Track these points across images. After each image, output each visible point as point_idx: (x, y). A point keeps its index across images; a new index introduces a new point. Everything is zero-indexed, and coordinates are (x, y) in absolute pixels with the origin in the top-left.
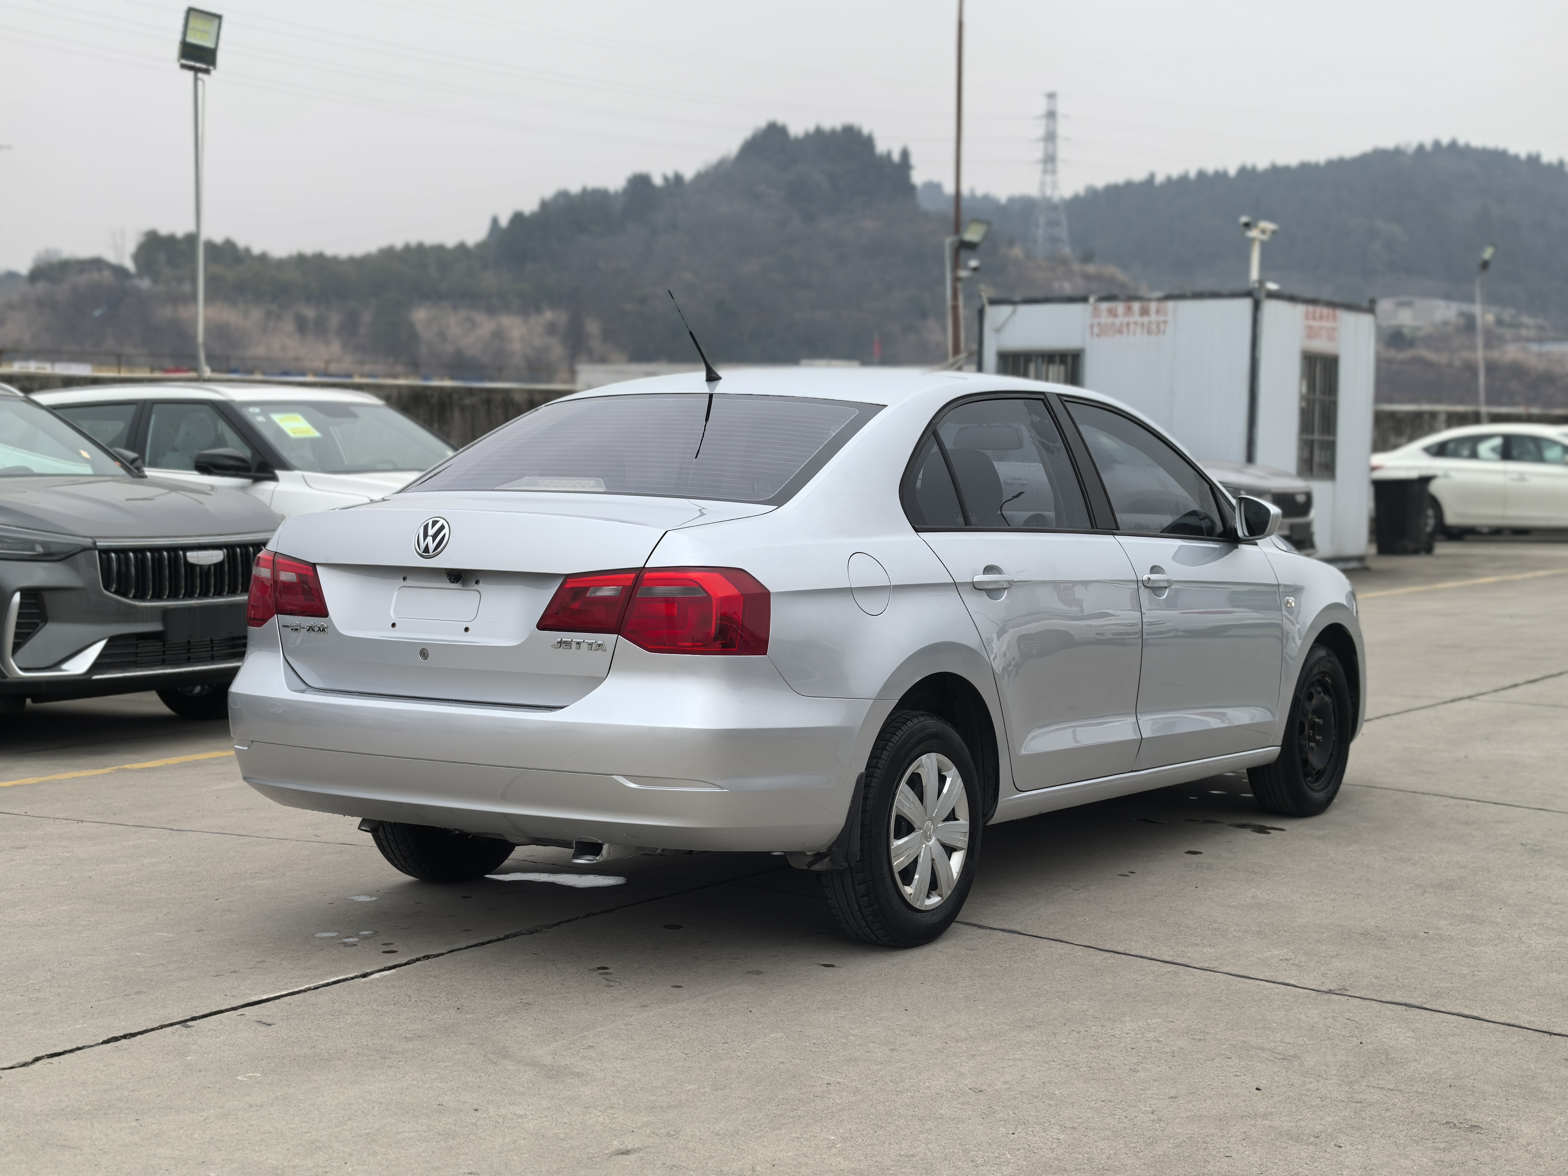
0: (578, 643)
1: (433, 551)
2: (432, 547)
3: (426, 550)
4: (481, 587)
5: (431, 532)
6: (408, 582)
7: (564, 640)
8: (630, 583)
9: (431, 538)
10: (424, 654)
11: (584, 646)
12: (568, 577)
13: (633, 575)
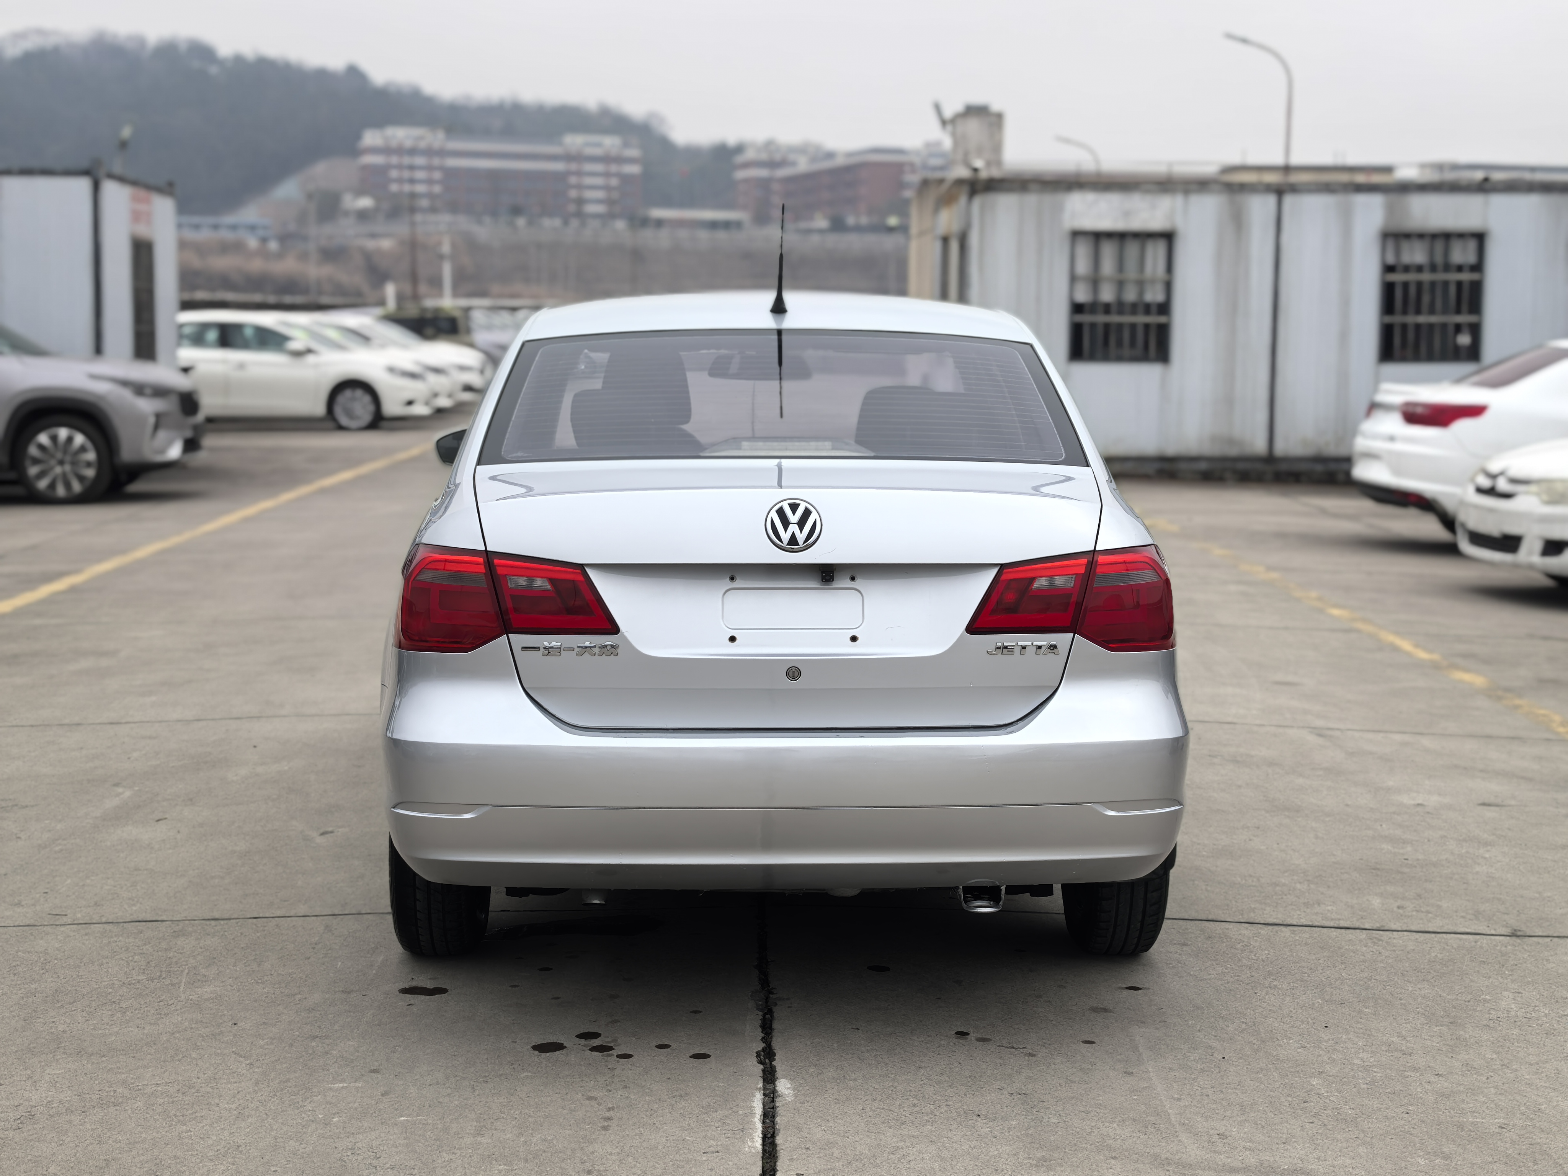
0: (1024, 648)
1: (804, 543)
2: (801, 537)
3: (793, 540)
4: (859, 584)
5: (794, 518)
6: (738, 583)
7: (1006, 644)
8: (1082, 570)
9: (796, 525)
10: (794, 673)
11: (1031, 650)
12: (1002, 567)
13: (1084, 561)
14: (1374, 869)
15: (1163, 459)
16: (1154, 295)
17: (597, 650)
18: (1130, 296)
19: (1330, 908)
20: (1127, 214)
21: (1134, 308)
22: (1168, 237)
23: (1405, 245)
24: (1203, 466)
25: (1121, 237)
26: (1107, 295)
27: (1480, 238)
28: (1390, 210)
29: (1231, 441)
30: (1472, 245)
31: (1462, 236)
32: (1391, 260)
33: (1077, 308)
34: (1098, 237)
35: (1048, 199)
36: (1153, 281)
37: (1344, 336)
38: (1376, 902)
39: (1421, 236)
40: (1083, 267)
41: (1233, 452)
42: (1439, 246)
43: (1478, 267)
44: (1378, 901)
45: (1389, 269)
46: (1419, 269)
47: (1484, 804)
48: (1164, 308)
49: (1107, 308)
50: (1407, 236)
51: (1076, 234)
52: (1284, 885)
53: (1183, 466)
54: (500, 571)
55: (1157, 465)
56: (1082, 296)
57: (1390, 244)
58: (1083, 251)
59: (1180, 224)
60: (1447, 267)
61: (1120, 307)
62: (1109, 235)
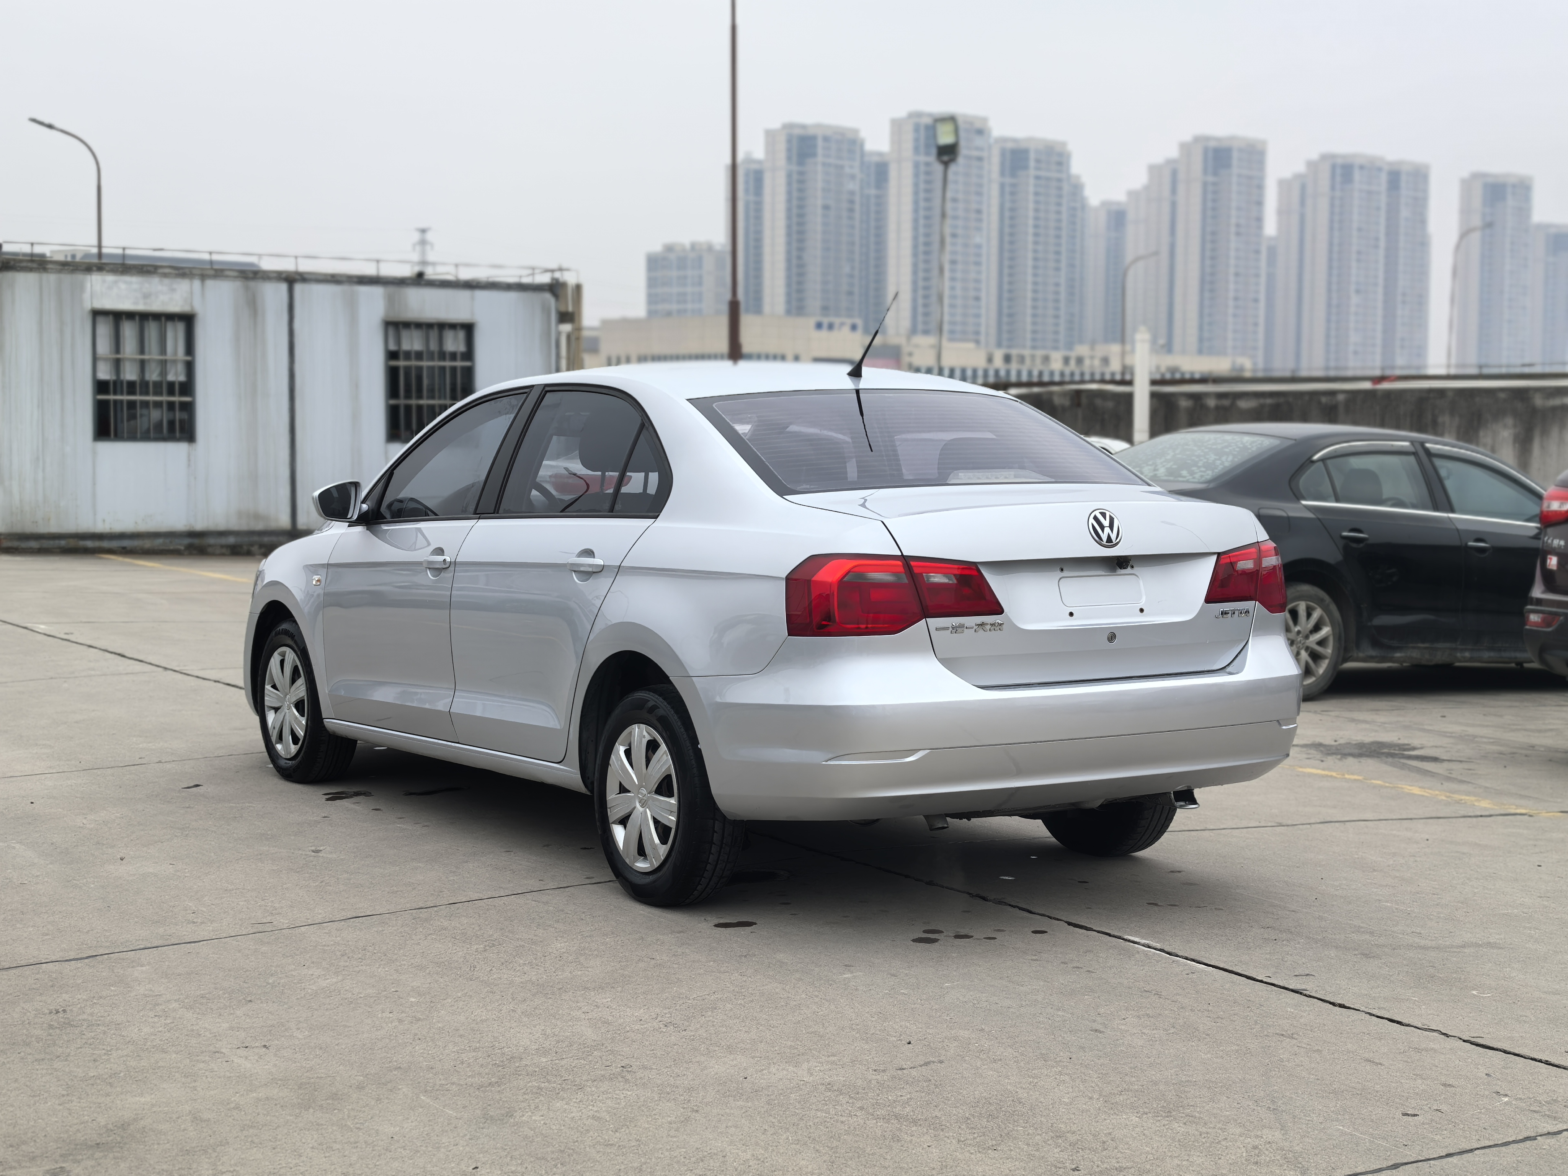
15: (192, 534)
16: (176, 375)
17: (988, 627)
18: (153, 376)
20: (146, 296)
21: (158, 387)
22: (188, 320)
23: (405, 334)
24: (231, 540)
25: (142, 318)
26: (130, 374)
27: (468, 329)
28: (390, 301)
29: (257, 516)
30: (461, 334)
31: (453, 326)
32: (392, 347)
33: (101, 387)
34: (118, 317)
35: (67, 278)
36: (175, 362)
37: (356, 417)
39: (419, 325)
40: (104, 347)
41: (260, 526)
42: (434, 334)
43: (469, 355)
45: (392, 355)
46: (419, 355)
48: (188, 387)
49: (131, 387)
50: (407, 325)
51: (97, 314)
53: (211, 541)
54: (916, 570)
55: (187, 541)
56: (105, 374)
57: (391, 332)
58: (104, 329)
59: (198, 307)
60: (442, 355)
61: (143, 386)
62: (130, 315)
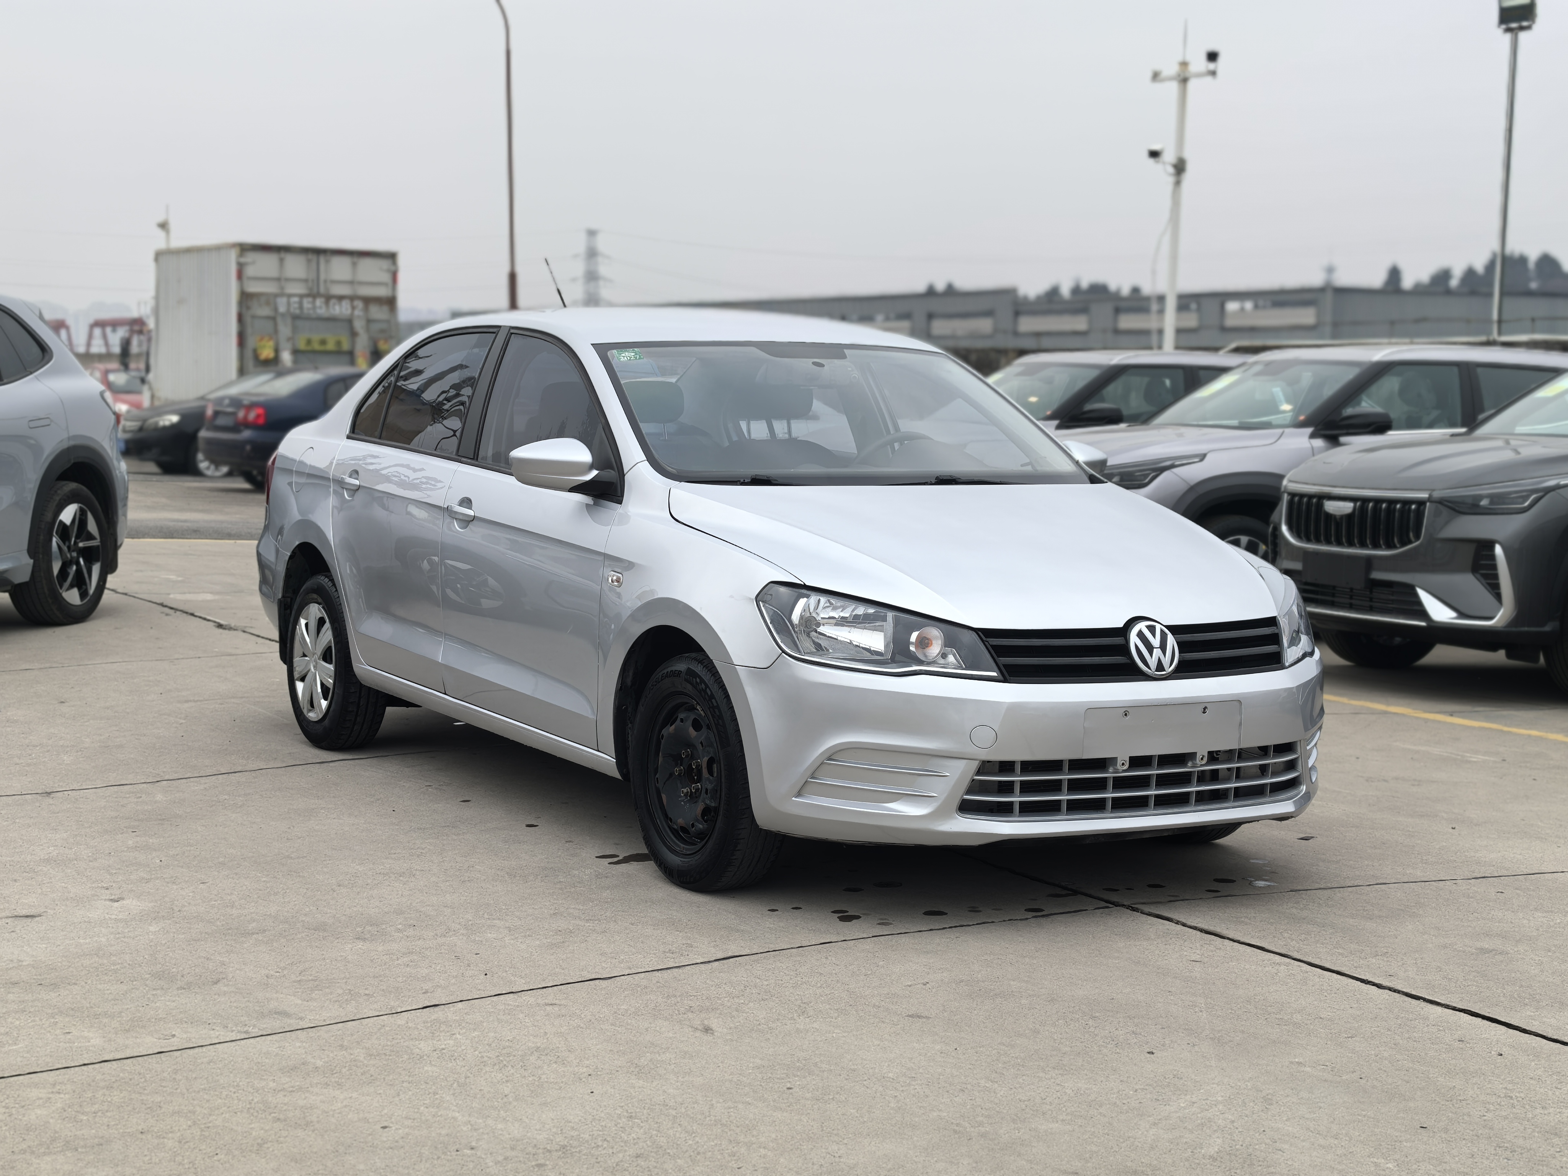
14: (164, 819)
19: (197, 788)
38: (159, 797)
44: (158, 798)
47: (32, 916)
52: (239, 796)
